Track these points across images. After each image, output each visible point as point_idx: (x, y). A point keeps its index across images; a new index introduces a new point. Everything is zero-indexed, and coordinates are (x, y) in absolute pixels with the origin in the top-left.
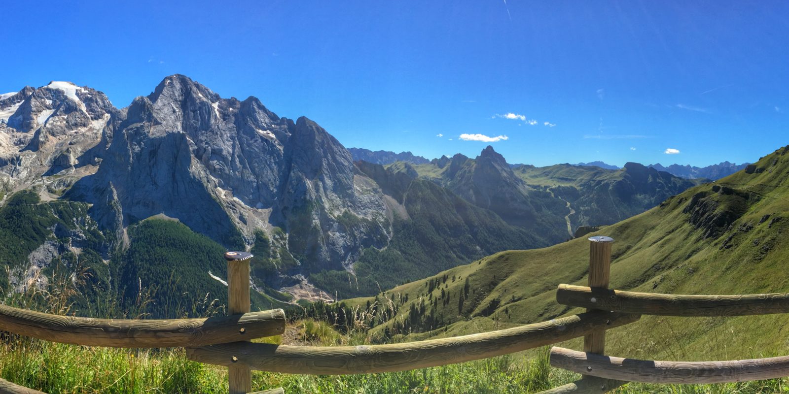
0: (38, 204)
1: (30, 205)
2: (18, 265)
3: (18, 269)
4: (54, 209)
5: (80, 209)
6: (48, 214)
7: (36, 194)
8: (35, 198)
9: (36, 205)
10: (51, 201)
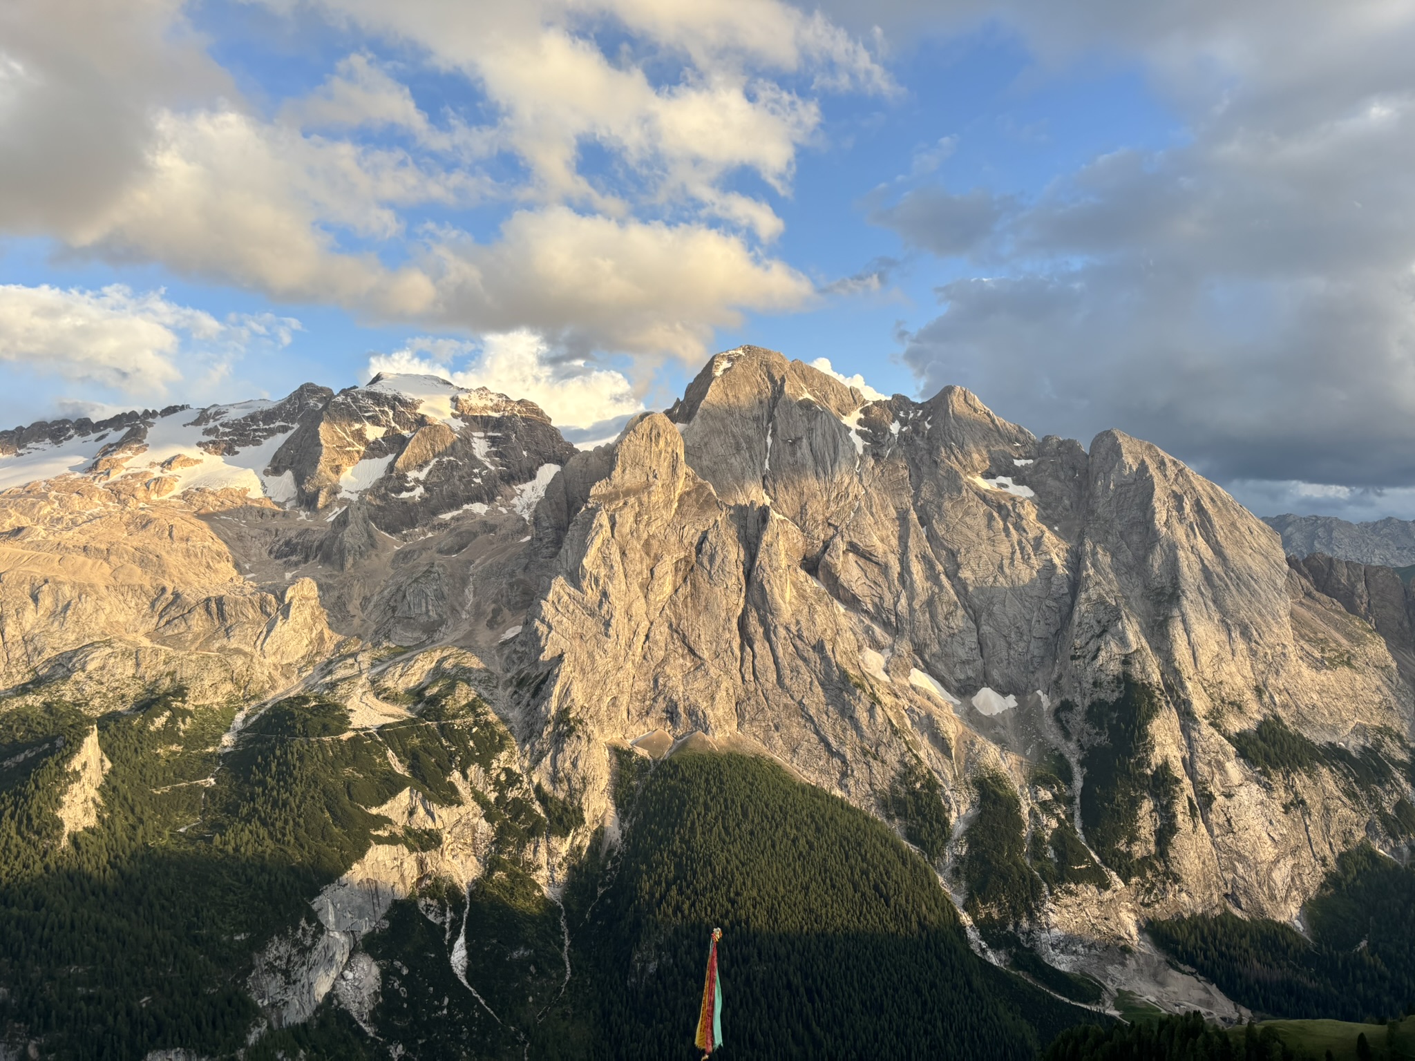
0: (345, 737)
1: (318, 741)
2: (283, 935)
3: (282, 949)
4: (394, 750)
5: (471, 743)
6: (375, 764)
7: (336, 707)
8: (334, 718)
9: (340, 741)
10: (384, 726)
